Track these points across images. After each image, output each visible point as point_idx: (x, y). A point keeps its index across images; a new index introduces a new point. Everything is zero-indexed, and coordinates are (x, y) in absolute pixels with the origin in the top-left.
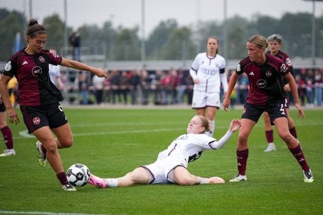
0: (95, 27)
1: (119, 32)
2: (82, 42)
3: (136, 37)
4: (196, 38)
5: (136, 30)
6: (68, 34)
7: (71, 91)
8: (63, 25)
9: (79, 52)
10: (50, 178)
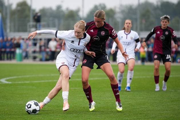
0: (51, 9)
1: (66, 12)
2: (42, 19)
3: (78, 16)
4: (118, 17)
5: (78, 11)
6: (33, 14)
7: (34, 52)
8: (29, 8)
9: (40, 25)
10: (21, 111)
